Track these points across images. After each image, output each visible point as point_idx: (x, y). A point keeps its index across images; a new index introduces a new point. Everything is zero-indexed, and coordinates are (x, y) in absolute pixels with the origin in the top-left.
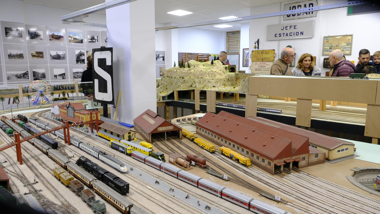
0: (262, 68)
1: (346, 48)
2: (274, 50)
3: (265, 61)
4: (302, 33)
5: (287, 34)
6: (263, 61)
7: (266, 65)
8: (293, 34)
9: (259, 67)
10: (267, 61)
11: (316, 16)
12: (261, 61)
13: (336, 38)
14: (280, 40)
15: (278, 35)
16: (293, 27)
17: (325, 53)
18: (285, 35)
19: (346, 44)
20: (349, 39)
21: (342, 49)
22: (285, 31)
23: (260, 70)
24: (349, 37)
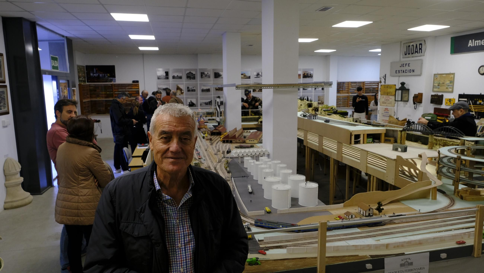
0: (387, 101)
1: (449, 86)
2: (395, 85)
3: (389, 95)
4: (413, 71)
5: (404, 71)
6: (388, 94)
7: (390, 98)
8: (407, 71)
9: (385, 100)
10: (390, 95)
11: (424, 56)
12: (387, 94)
13: (443, 76)
14: (399, 76)
15: (397, 72)
16: (407, 65)
17: (434, 89)
18: (402, 71)
19: (449, 82)
20: (452, 78)
21: (447, 87)
22: (403, 68)
23: (385, 103)
24: (452, 75)
